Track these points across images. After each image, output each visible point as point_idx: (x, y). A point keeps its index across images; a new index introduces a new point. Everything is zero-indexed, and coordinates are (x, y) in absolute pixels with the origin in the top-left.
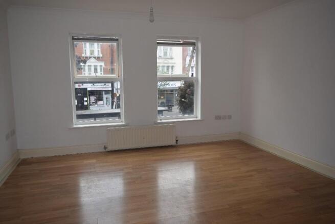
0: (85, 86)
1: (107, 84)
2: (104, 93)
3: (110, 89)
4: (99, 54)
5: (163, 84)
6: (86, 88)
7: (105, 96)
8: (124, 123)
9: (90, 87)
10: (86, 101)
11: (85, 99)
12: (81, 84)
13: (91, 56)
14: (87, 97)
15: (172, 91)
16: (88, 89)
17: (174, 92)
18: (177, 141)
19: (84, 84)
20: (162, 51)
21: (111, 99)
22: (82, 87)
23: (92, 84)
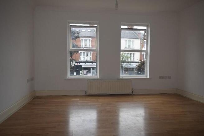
0: (81, 64)
1: (93, 64)
2: (91, 69)
3: (95, 66)
4: (89, 46)
5: (127, 64)
6: (81, 66)
7: (92, 71)
8: (98, 78)
9: (84, 65)
10: (81, 73)
11: (81, 72)
12: (78, 63)
13: (85, 47)
14: (81, 71)
15: (133, 69)
16: (83, 66)
17: (134, 70)
18: (132, 91)
19: (80, 63)
20: (128, 44)
21: (95, 72)
22: (79, 65)
23: (85, 63)
